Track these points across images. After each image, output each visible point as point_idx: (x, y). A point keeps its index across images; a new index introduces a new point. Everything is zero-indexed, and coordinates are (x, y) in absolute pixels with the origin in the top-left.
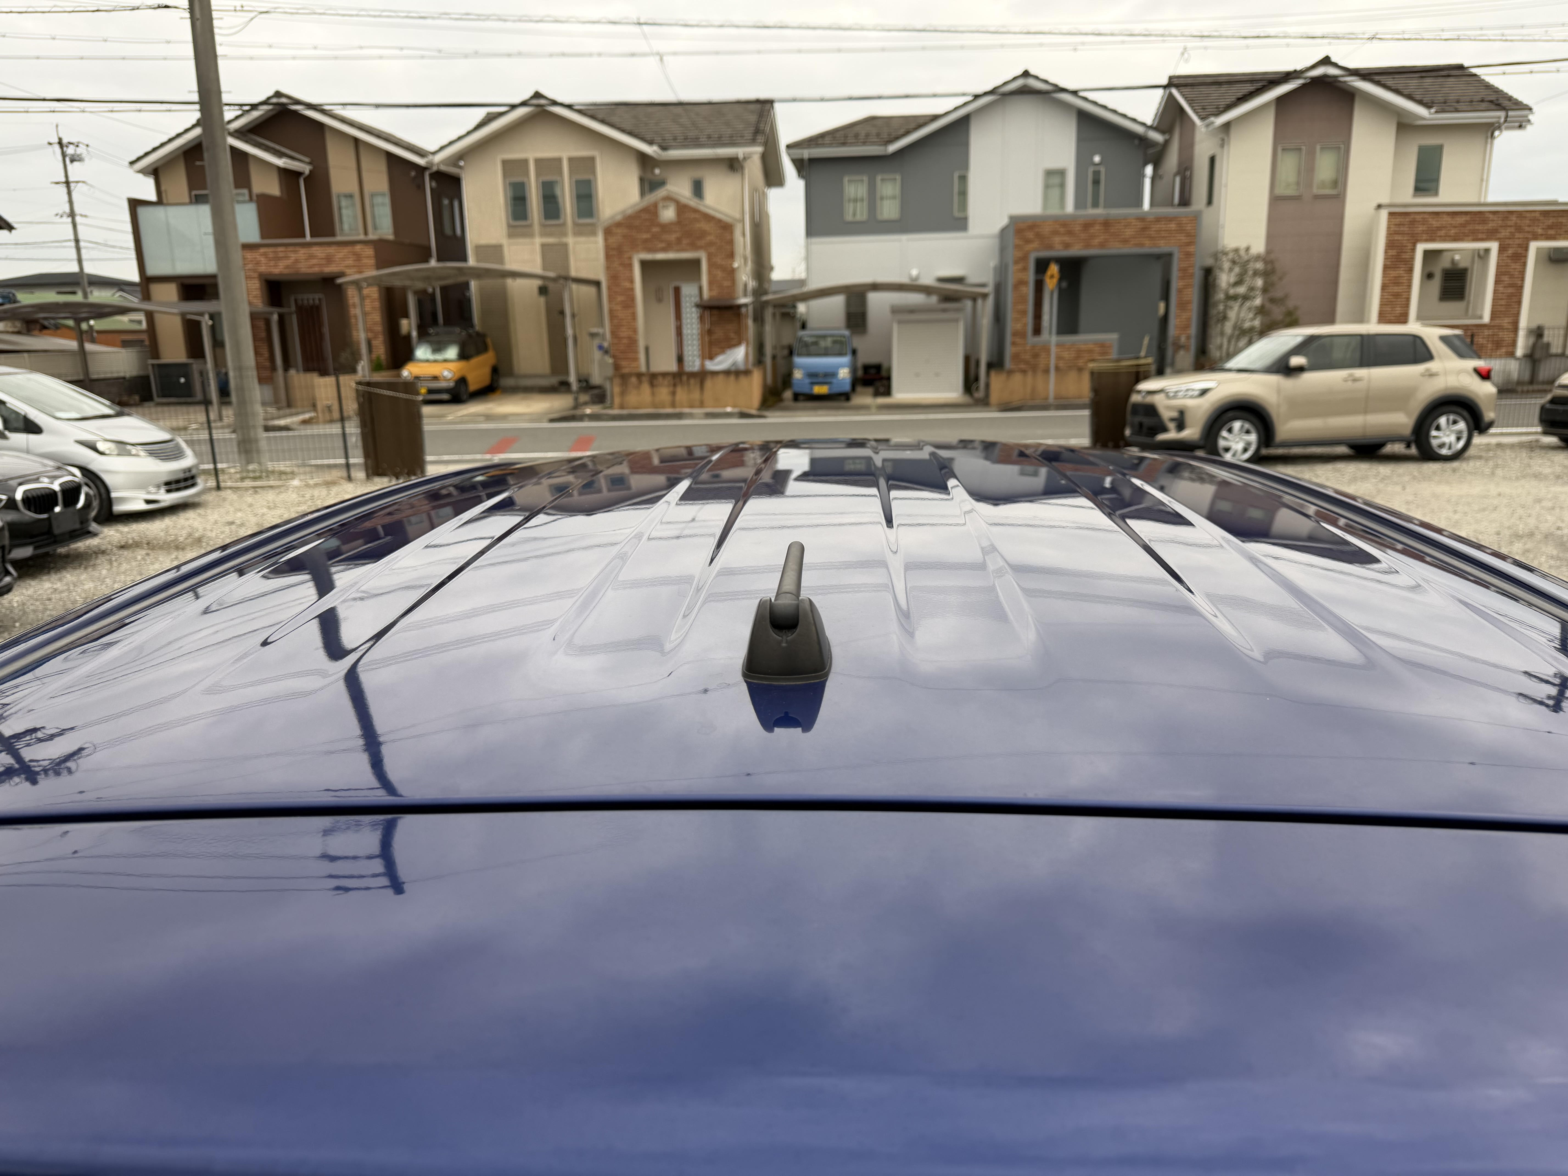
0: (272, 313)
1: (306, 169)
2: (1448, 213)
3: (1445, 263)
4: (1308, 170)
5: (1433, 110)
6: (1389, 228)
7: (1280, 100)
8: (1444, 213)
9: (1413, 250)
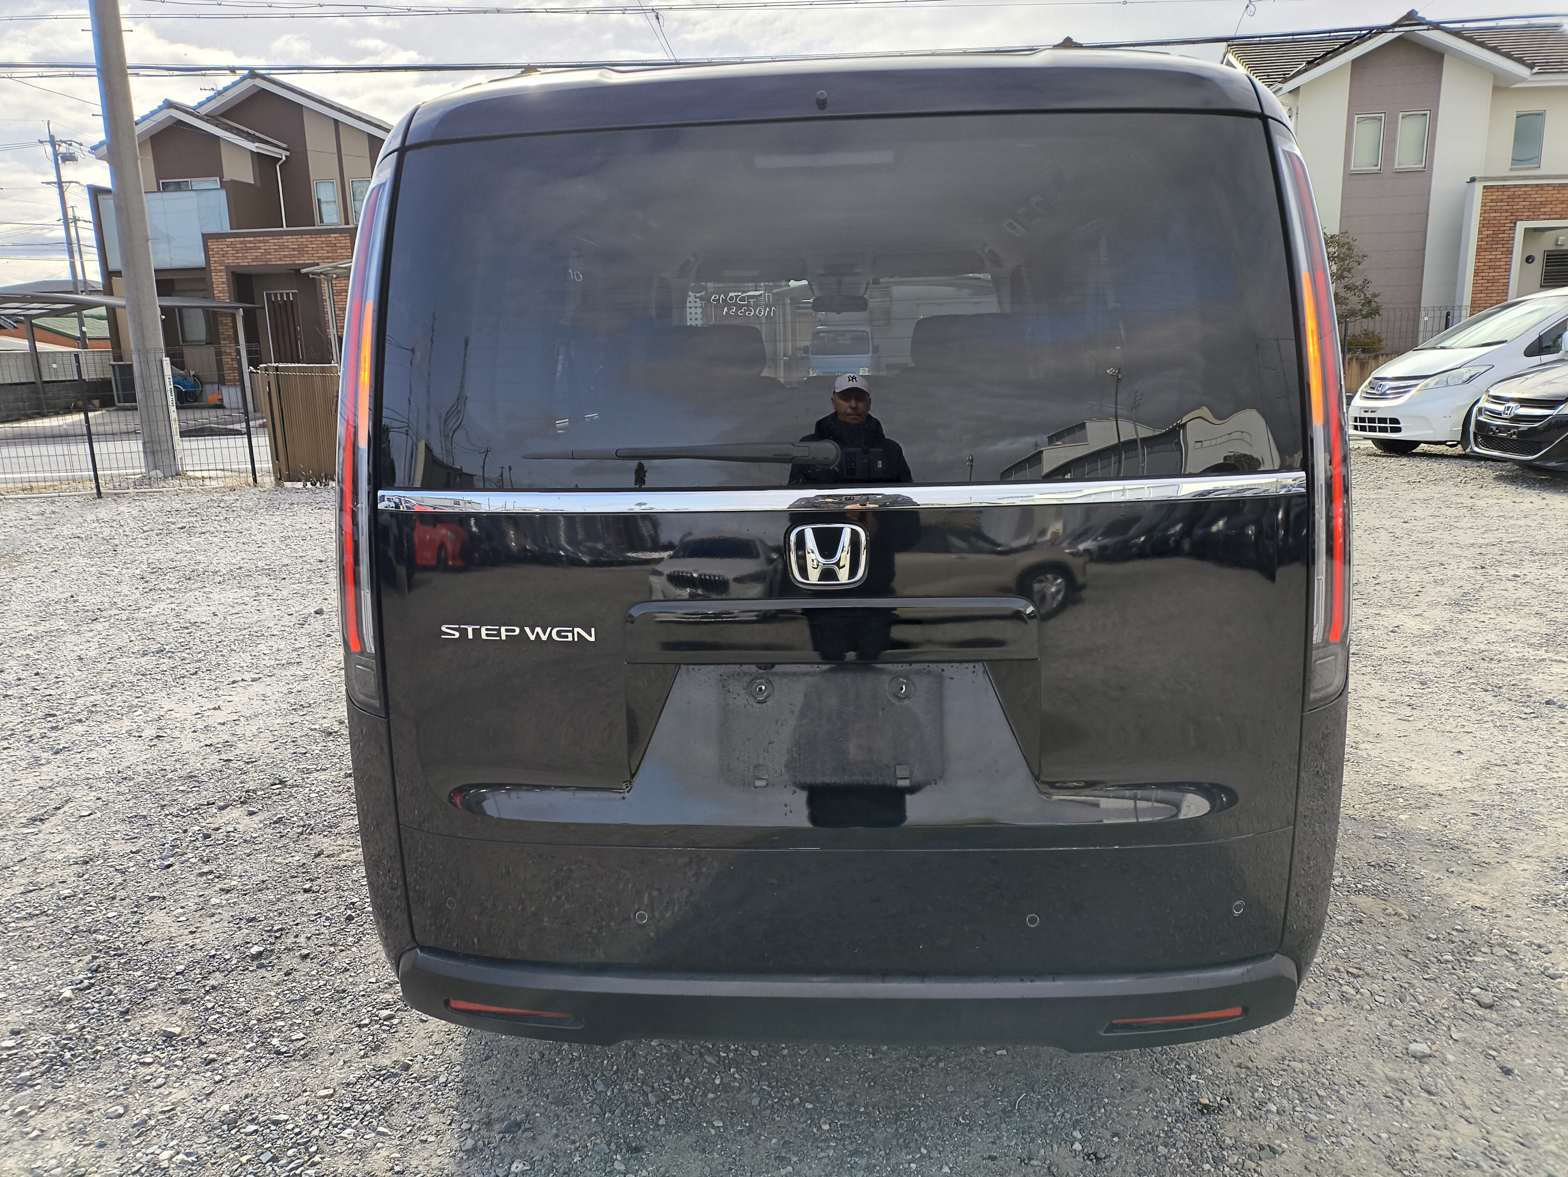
0: (238, 308)
1: (283, 155)
2: (1554, 186)
3: (1547, 243)
4: (1389, 141)
5: (1536, 70)
6: (1484, 205)
7: (1356, 63)
8: (1548, 185)
9: (1513, 228)
